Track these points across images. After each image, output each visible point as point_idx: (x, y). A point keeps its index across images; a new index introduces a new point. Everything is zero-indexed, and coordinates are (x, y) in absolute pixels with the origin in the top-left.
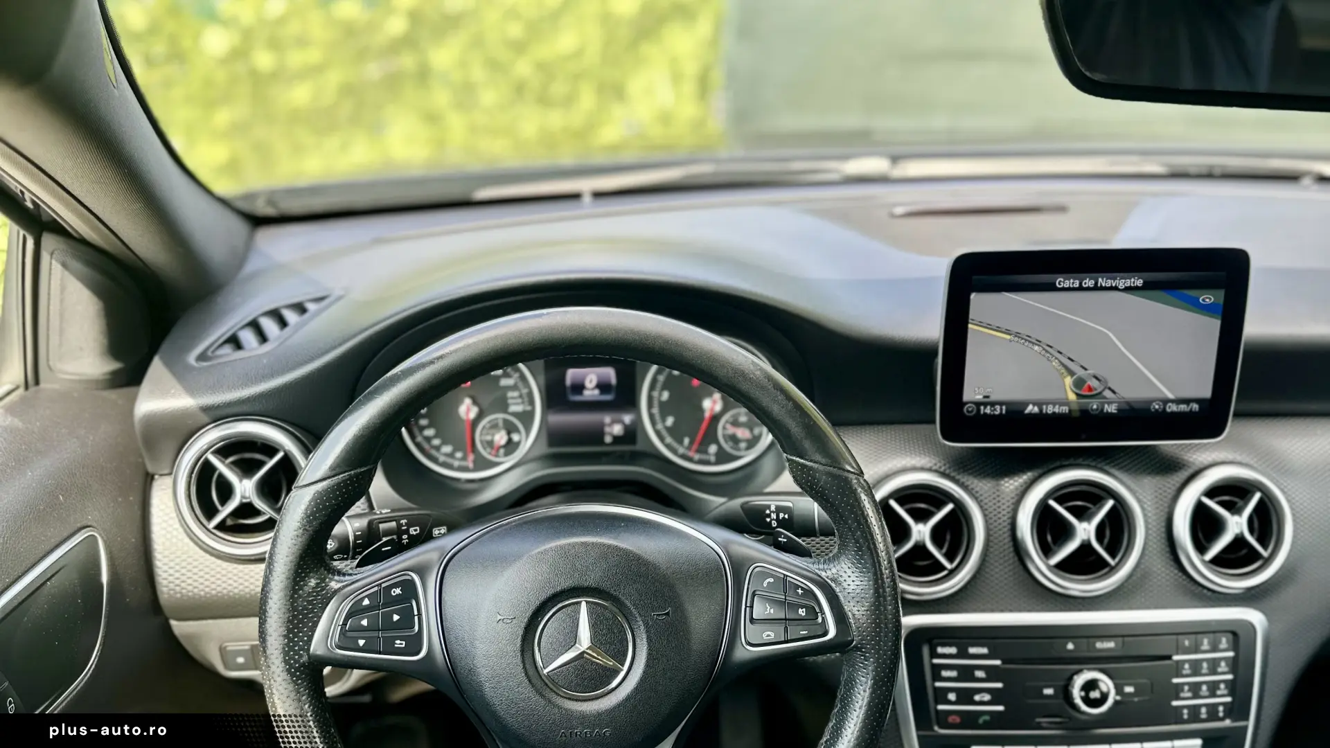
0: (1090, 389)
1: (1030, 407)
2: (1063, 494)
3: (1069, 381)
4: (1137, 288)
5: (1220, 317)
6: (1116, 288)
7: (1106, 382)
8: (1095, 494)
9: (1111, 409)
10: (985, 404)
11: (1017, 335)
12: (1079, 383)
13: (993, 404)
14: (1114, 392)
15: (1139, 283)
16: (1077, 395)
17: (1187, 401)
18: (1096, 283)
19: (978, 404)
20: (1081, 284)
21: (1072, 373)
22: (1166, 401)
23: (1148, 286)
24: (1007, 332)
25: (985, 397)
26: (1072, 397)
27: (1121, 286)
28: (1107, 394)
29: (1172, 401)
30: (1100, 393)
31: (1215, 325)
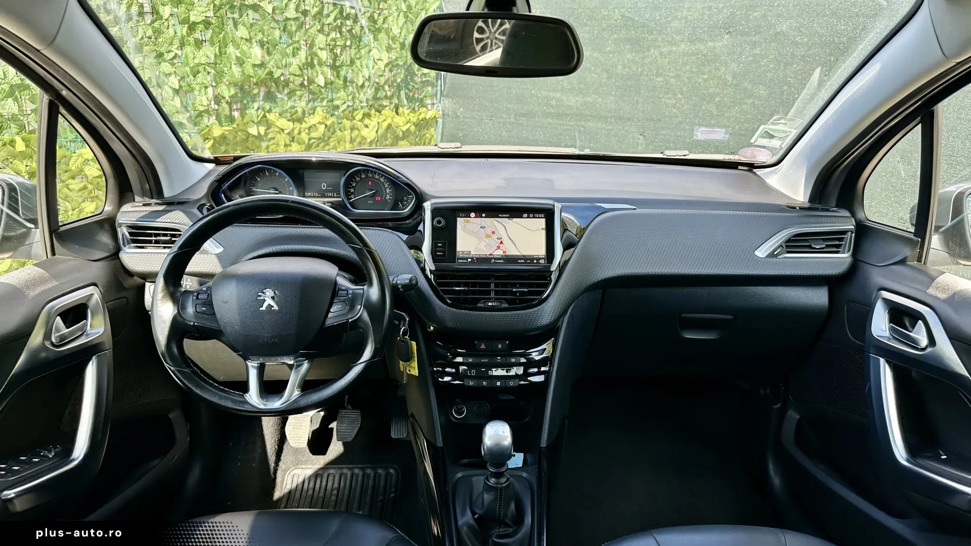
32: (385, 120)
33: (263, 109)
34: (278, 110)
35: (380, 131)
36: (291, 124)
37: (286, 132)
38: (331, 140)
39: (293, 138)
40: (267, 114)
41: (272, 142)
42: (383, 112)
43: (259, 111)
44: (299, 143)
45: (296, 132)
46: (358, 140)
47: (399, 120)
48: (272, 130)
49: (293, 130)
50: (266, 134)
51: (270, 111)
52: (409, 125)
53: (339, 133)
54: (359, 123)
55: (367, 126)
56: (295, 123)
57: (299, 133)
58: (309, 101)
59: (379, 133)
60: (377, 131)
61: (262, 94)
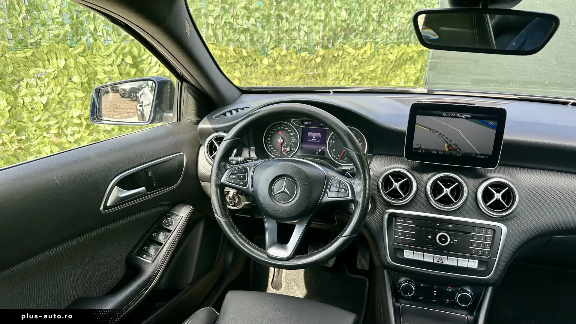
0: (453, 148)
1: (434, 151)
2: (442, 179)
3: (446, 145)
4: (468, 118)
5: (496, 129)
6: (462, 118)
7: (458, 146)
8: (453, 181)
9: (459, 155)
10: (420, 149)
11: (430, 129)
12: (449, 146)
13: (422, 150)
14: (460, 150)
15: (470, 116)
16: (448, 149)
17: (484, 155)
18: (456, 115)
19: (417, 149)
20: (451, 115)
21: (447, 143)
22: (478, 154)
23: (472, 118)
24: (428, 128)
25: (419, 147)
26: (447, 150)
27: (464, 117)
28: (458, 150)
29: (479, 155)
30: (456, 149)
31: (494, 132)
32: (401, 50)
33: (343, 43)
34: (349, 43)
35: (398, 56)
36: (354, 51)
37: (352, 54)
38: (372, 59)
39: (355, 58)
40: (344, 46)
41: (344, 59)
42: (401, 46)
43: (341, 44)
44: (357, 61)
45: (356, 55)
46: (386, 60)
47: (409, 50)
48: (345, 53)
49: (354, 54)
50: (342, 55)
51: (345, 44)
52: (414, 53)
53: (376, 56)
54: (388, 52)
55: (391, 53)
56: (357, 50)
57: (358, 56)
58: (364, 39)
59: (397, 57)
60: (396, 57)
61: (343, 35)
